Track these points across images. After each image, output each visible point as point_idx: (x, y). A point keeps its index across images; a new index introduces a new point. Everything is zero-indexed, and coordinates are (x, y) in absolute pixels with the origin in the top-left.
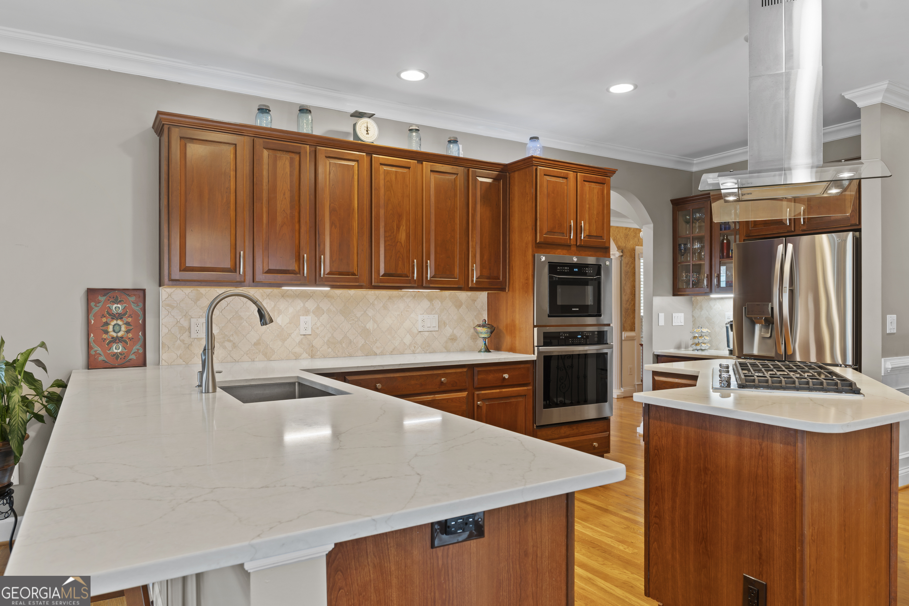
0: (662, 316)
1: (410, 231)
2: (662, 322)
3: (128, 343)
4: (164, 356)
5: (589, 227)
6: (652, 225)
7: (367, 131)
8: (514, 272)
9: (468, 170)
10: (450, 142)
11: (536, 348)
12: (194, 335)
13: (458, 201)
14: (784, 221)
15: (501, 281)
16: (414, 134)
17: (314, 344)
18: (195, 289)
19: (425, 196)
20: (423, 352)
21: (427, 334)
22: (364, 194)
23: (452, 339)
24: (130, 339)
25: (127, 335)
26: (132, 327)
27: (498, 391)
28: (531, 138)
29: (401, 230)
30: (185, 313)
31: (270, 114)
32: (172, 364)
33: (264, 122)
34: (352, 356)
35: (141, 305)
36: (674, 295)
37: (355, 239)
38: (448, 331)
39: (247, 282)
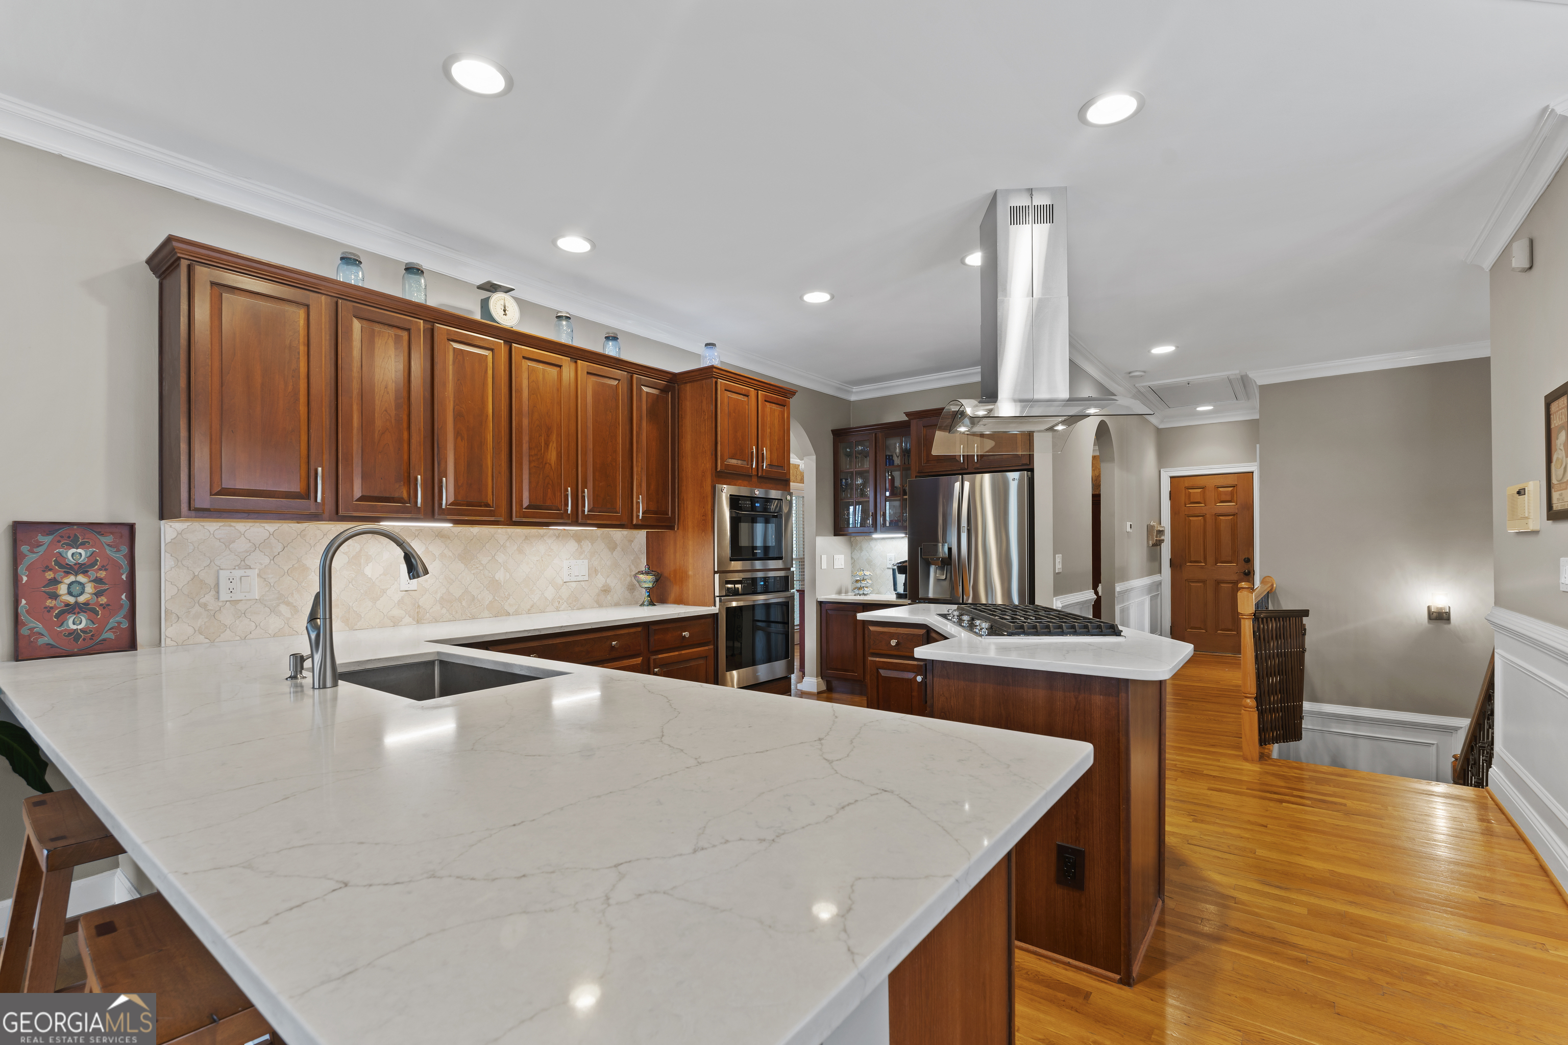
0: (824, 558)
1: (561, 449)
2: (824, 566)
3: (100, 613)
4: (169, 631)
5: (771, 456)
6: (814, 457)
7: (505, 311)
8: (685, 506)
9: (632, 377)
10: (607, 338)
11: (717, 599)
12: (224, 596)
13: (620, 414)
14: (957, 458)
15: (669, 517)
16: (564, 323)
17: (420, 604)
18: (227, 524)
19: (581, 405)
20: (570, 608)
21: (574, 585)
22: (501, 397)
23: (605, 591)
24: (103, 606)
25: (97, 600)
26: (106, 587)
27: (677, 653)
28: (707, 345)
29: (550, 447)
30: (209, 561)
31: (360, 267)
32: (184, 643)
33: (353, 277)
34: (476, 617)
35: (125, 549)
36: (835, 535)
37: (489, 457)
38: (600, 580)
39: (326, 514)
